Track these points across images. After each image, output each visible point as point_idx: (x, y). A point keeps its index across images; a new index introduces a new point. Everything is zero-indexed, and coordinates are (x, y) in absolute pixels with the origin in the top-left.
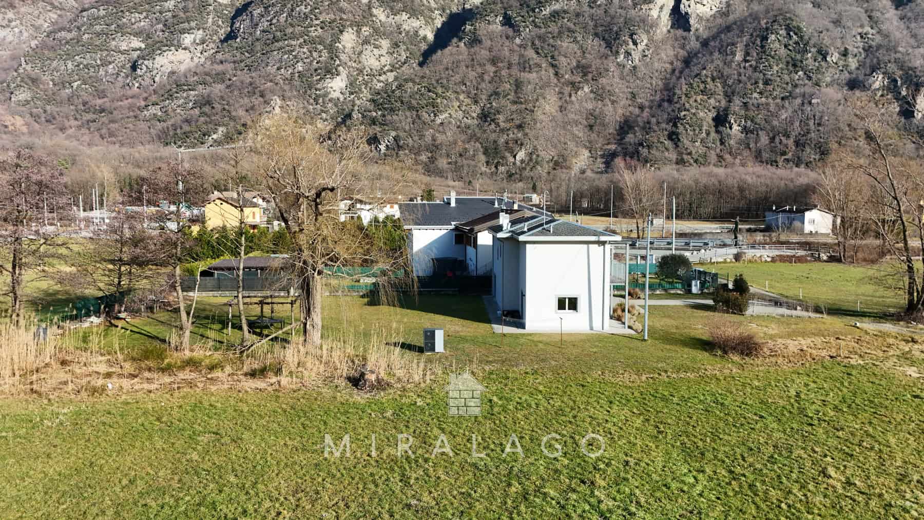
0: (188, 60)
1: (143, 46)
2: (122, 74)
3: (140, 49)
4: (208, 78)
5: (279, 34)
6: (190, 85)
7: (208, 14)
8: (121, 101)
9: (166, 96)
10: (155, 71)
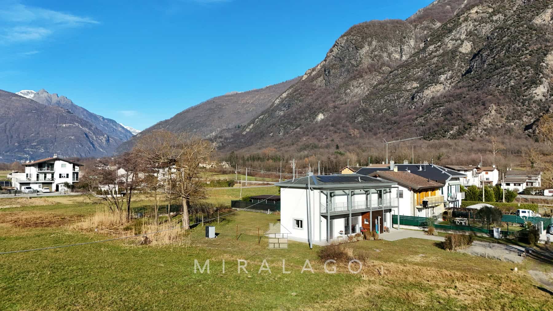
0: (442, 90)
1: (419, 86)
2: (407, 102)
3: (417, 88)
4: (451, 98)
5: (498, 64)
6: (441, 104)
7: (456, 61)
8: (405, 117)
9: (427, 112)
10: (423, 99)
